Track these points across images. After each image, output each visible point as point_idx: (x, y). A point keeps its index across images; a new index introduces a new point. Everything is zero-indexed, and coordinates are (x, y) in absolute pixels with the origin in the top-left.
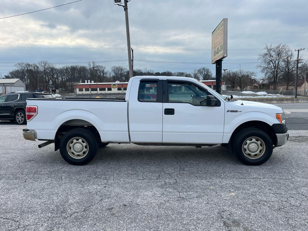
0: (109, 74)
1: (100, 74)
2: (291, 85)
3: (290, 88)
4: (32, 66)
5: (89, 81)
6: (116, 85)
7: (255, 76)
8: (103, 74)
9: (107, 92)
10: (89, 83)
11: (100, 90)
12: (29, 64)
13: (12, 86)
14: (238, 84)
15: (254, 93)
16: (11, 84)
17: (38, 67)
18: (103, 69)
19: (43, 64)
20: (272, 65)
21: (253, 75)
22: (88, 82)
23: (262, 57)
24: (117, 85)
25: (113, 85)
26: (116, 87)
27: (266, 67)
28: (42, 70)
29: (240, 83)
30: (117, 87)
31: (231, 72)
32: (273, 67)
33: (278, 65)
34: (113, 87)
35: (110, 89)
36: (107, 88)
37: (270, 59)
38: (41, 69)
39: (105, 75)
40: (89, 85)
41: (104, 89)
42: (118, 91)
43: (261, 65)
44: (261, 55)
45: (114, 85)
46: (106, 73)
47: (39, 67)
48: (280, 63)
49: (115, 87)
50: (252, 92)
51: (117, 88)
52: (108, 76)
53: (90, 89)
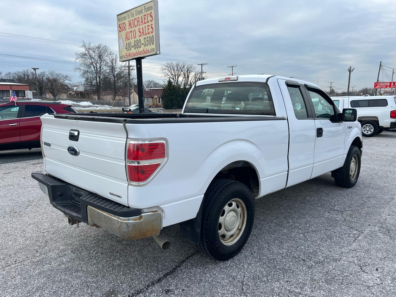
2: (118, 95)
3: (117, 98)
7: (70, 81)
14: (50, 90)
15: (75, 103)
20: (93, 68)
21: (66, 80)
23: (80, 56)
27: (86, 70)
29: (52, 88)
31: (29, 72)
32: (94, 71)
33: (100, 69)
37: (90, 61)
43: (80, 67)
44: (79, 55)
48: (102, 67)
50: (73, 102)
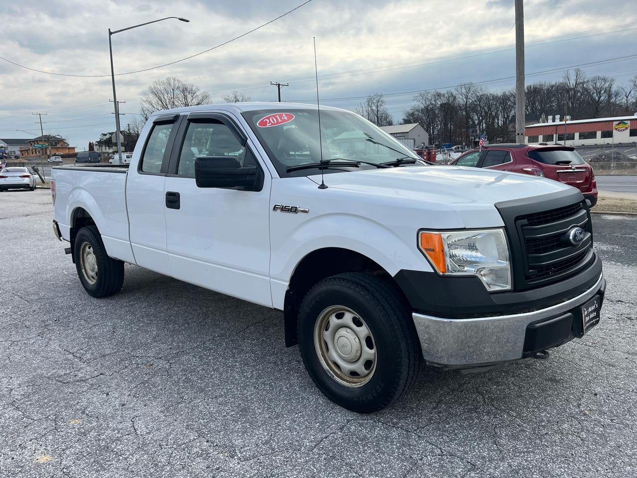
0: (623, 96)
1: (599, 98)
4: (444, 96)
5: (558, 117)
6: (626, 122)
8: (610, 96)
9: (599, 140)
10: (558, 122)
11: (581, 137)
12: (440, 94)
13: (403, 138)
16: (404, 135)
17: (455, 98)
18: (607, 85)
19: (464, 91)
22: (554, 120)
24: (629, 122)
25: (617, 122)
26: (627, 128)
28: (462, 102)
30: (629, 128)
34: (616, 129)
35: (608, 134)
36: (600, 132)
38: (461, 100)
39: (613, 100)
40: (555, 127)
41: (593, 135)
42: (631, 137)
45: (621, 122)
46: (617, 94)
47: (457, 96)
49: (622, 129)
51: (628, 131)
52: (622, 100)
53: (555, 135)
